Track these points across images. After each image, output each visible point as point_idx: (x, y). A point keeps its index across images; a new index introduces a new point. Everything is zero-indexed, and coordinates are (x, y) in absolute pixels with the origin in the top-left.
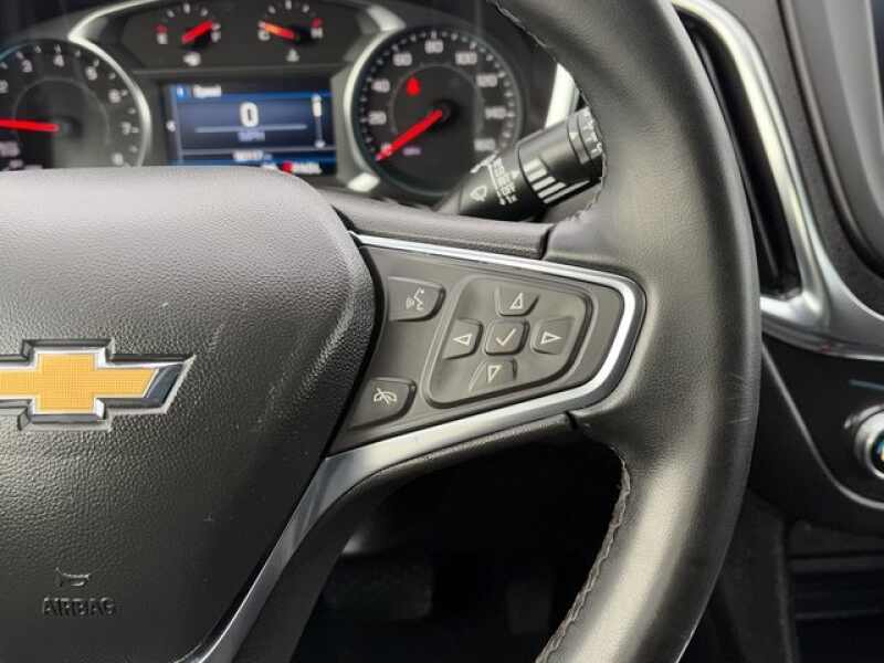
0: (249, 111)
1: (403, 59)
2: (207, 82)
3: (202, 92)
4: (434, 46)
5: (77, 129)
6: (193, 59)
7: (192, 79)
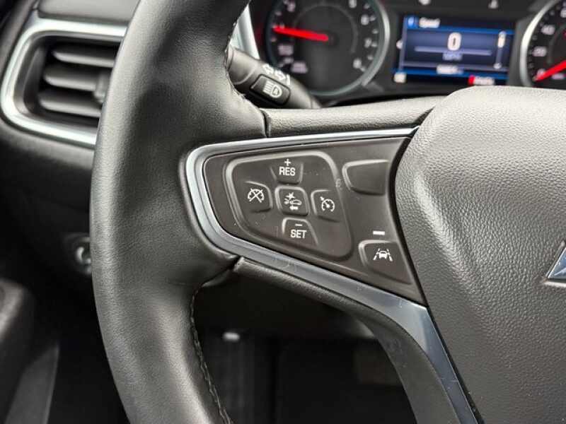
0: (455, 40)
3: (425, 23)
5: (336, 42)
7: (421, 15)
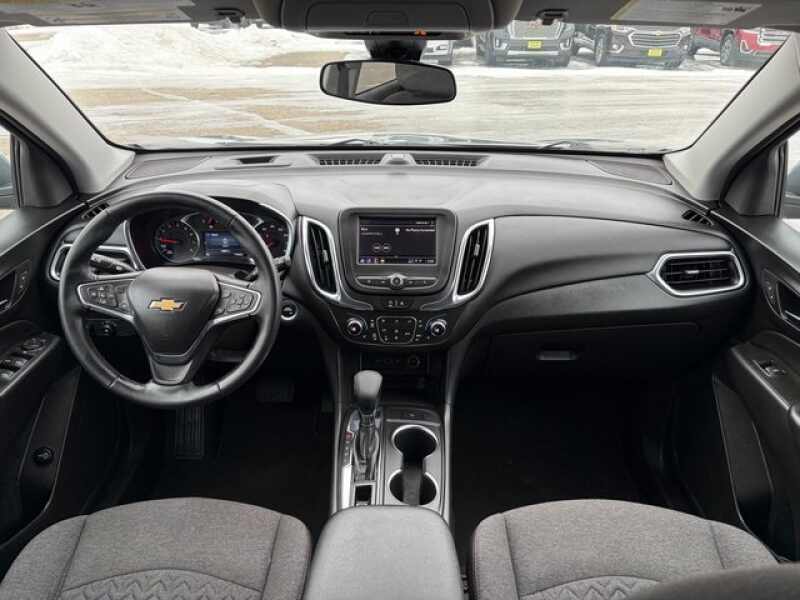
1: (264, 229)
2: (215, 233)
3: (213, 235)
4: (272, 226)
5: (181, 243)
6: (211, 227)
7: (211, 232)
